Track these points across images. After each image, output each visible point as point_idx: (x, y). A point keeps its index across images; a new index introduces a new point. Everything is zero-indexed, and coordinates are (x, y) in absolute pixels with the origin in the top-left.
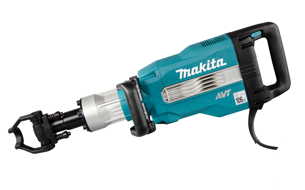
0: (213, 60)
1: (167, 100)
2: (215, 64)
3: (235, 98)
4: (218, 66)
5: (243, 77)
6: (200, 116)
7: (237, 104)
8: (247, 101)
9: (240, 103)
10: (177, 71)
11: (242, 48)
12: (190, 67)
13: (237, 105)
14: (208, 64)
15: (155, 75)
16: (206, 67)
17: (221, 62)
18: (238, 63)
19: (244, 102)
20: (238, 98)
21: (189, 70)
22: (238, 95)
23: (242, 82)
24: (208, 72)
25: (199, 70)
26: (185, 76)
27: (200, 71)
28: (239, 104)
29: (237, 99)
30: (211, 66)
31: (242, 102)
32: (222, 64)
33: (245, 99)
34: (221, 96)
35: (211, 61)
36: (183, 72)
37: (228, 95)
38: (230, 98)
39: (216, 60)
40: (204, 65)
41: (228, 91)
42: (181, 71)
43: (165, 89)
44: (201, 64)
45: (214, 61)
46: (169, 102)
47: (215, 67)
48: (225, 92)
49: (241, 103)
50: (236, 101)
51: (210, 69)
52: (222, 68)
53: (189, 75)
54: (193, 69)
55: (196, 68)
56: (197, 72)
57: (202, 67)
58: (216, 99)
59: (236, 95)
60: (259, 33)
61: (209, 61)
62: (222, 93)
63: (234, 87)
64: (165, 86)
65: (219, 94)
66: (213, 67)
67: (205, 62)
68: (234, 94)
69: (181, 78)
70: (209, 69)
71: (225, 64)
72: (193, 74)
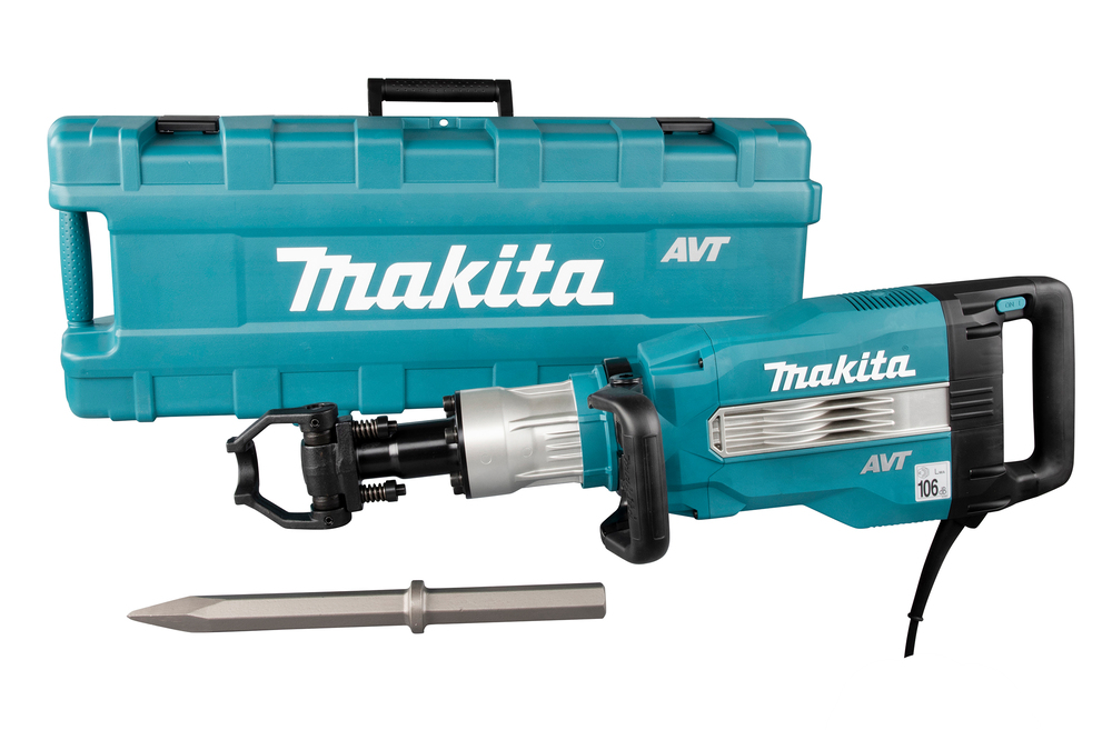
0: (881, 353)
1: (719, 446)
2: (884, 368)
3: (917, 481)
4: (891, 374)
5: (952, 421)
6: (801, 512)
7: (919, 498)
8: (948, 495)
9: (927, 496)
10: (768, 367)
11: (970, 337)
12: (807, 360)
13: (917, 500)
14: (863, 364)
15: (701, 366)
16: (854, 372)
17: (901, 366)
18: (947, 378)
19: (939, 497)
20: (927, 481)
21: (803, 371)
22: (927, 472)
23: (949, 435)
24: (857, 386)
25: (832, 376)
26: (787, 387)
27: (836, 381)
28: (925, 499)
29: (920, 484)
30: (869, 370)
31: (935, 495)
32: (903, 373)
33: (943, 489)
34: (878, 464)
35: (874, 356)
36: (785, 373)
37: (899, 466)
38: (904, 478)
39: (889, 356)
40: (852, 364)
41: (902, 455)
42: (780, 367)
43: (721, 411)
44: (843, 358)
45: (880, 358)
46: (725, 453)
47: (881, 376)
48: (895, 455)
49: (931, 498)
50: (918, 489)
51: (866, 378)
52: (900, 383)
53: (801, 385)
54: (816, 370)
55: (827, 368)
56: (825, 381)
57: (844, 368)
58: (864, 472)
59: (923, 473)
60: (1020, 303)
61: (866, 355)
62: (883, 457)
63: (922, 447)
64: (722, 403)
65: (874, 458)
66: (876, 376)
67: (855, 355)
68: (918, 467)
69: (775, 388)
70: (862, 377)
71: (912, 373)
72: (813, 383)
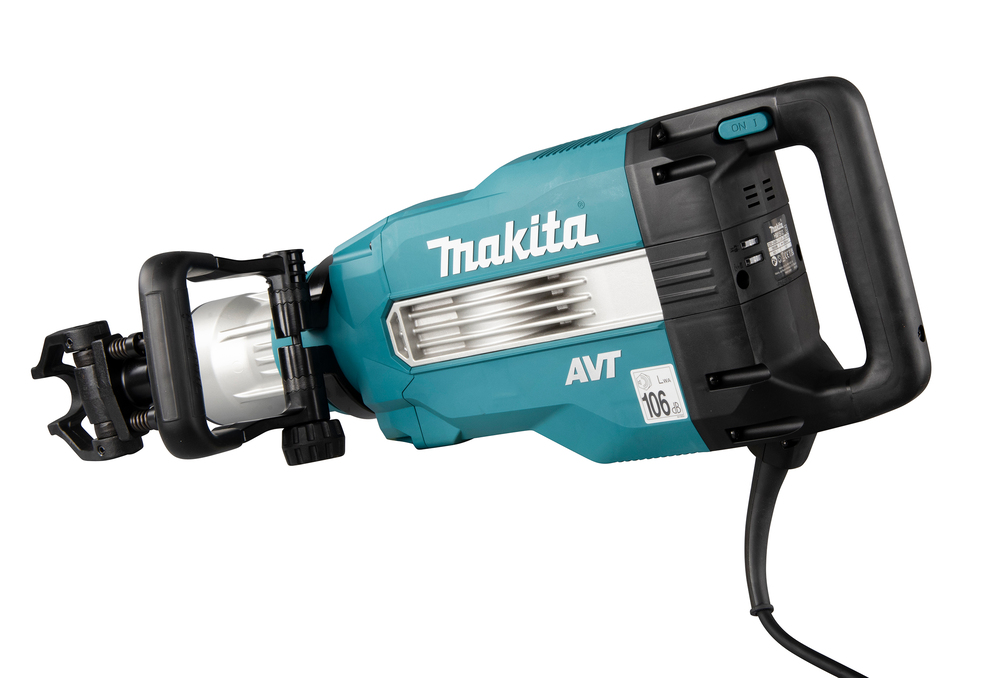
0: (551, 215)
1: (405, 352)
2: (558, 236)
3: (640, 396)
4: (569, 243)
5: (665, 305)
7: (648, 419)
8: (685, 414)
9: (658, 415)
10: (432, 244)
12: (471, 232)
13: (647, 422)
14: (534, 231)
15: (372, 250)
16: (525, 244)
17: (578, 230)
18: (641, 244)
19: (673, 417)
20: (651, 394)
21: (468, 246)
22: (648, 380)
23: (661, 325)
24: (533, 263)
25: (501, 252)
26: (456, 270)
27: (508, 257)
28: (655, 420)
29: (645, 399)
30: (541, 241)
31: (668, 414)
33: (676, 405)
35: (542, 220)
36: (452, 252)
37: (611, 373)
38: (619, 387)
39: (561, 217)
40: (521, 233)
41: (611, 356)
42: (443, 243)
43: (397, 307)
44: (509, 226)
45: (552, 221)
46: (411, 361)
47: (559, 247)
48: (601, 357)
49: (664, 419)
50: (644, 406)
51: (542, 251)
53: (470, 266)
54: (483, 243)
55: (493, 241)
56: (497, 259)
57: (513, 241)
59: (643, 382)
61: (535, 219)
62: (587, 359)
63: (631, 344)
64: (395, 296)
65: (576, 362)
66: (553, 247)
67: (521, 221)
68: (635, 374)
69: (444, 273)
70: (536, 250)
71: (593, 239)
72: (484, 262)
